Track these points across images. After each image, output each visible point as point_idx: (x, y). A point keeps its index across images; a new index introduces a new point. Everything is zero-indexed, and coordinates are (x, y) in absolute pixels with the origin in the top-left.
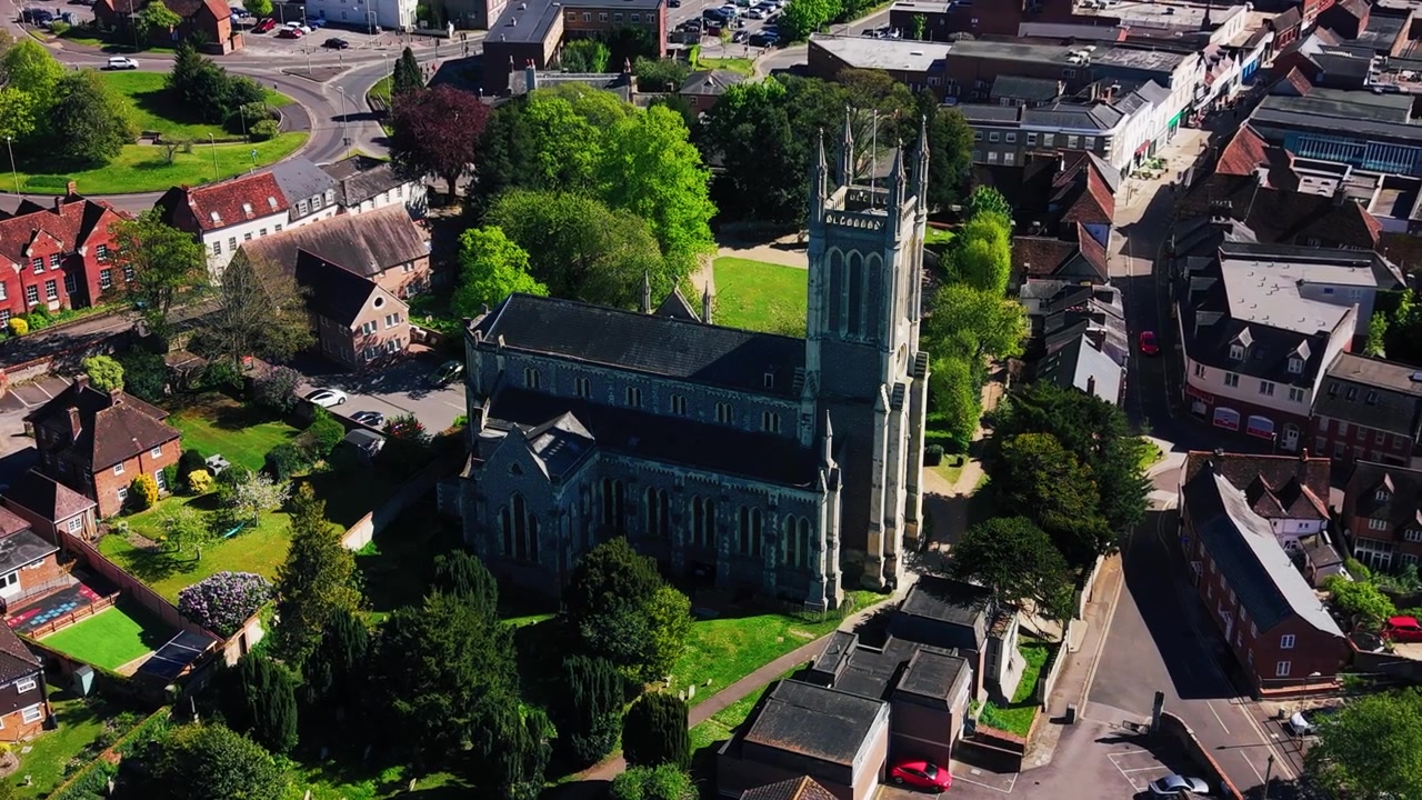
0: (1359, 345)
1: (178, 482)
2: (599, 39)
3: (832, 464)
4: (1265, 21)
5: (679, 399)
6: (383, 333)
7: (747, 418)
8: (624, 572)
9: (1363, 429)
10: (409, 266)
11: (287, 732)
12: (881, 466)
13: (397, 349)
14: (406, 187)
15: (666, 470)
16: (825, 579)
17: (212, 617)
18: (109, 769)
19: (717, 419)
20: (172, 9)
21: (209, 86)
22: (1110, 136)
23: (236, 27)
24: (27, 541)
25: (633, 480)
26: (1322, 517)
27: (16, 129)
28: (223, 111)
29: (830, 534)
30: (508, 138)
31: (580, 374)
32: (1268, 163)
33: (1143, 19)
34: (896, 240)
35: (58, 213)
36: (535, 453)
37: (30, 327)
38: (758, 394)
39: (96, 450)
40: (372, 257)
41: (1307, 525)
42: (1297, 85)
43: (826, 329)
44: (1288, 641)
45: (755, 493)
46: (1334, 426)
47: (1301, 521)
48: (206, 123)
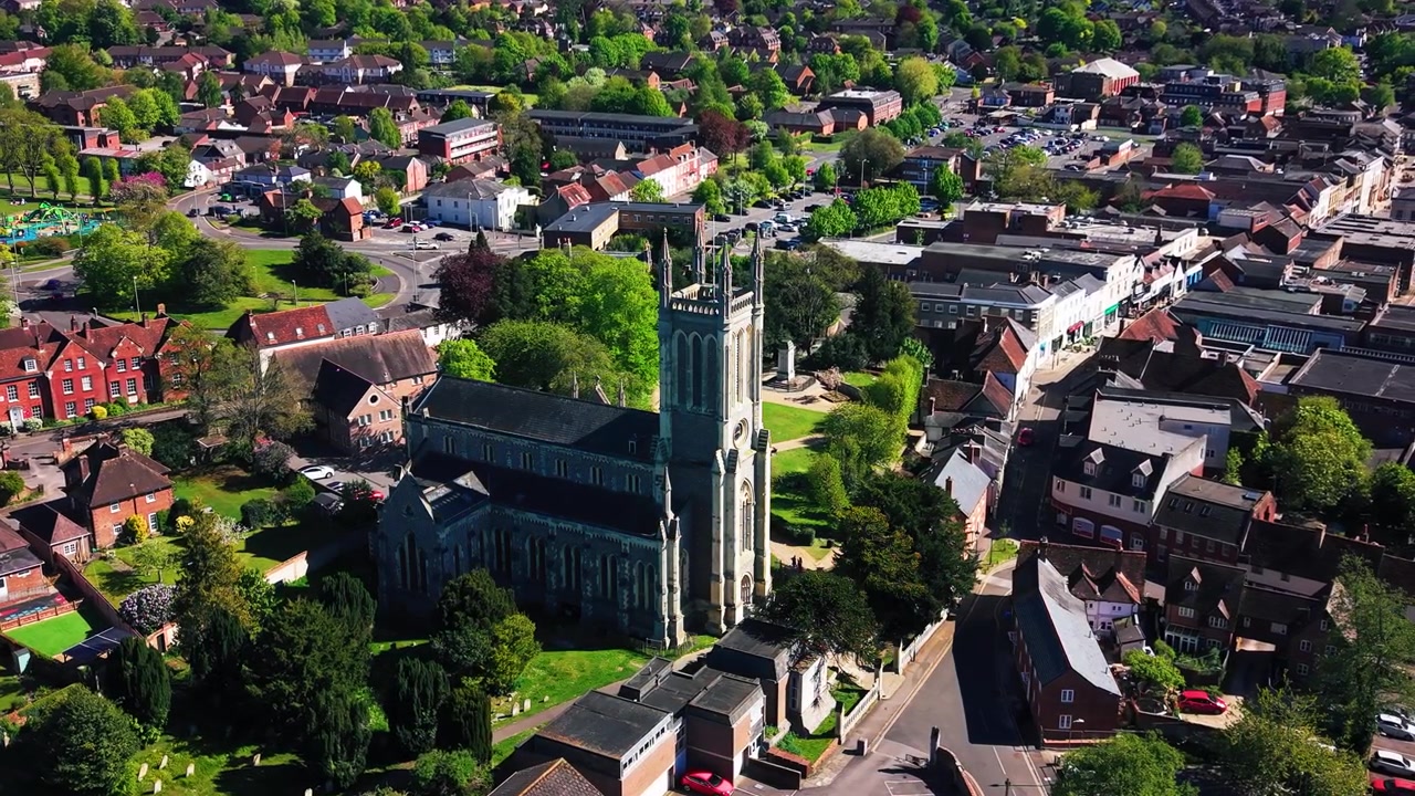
0: (1211, 472)
1: (167, 524)
2: (645, 235)
3: (671, 515)
4: (1214, 241)
5: (562, 463)
6: (377, 426)
7: (614, 480)
8: (476, 596)
9: (1196, 538)
10: (419, 379)
11: (156, 705)
12: (719, 523)
13: (390, 441)
14: (442, 327)
15: (542, 521)
16: (667, 620)
17: (140, 618)
18: (12, 728)
19: (591, 481)
20: (317, 206)
21: (325, 258)
22: (1036, 310)
23: (367, 222)
24: (22, 556)
25: (516, 529)
26: (1132, 601)
27: (154, 277)
28: (335, 278)
29: (670, 579)
30: (511, 281)
31: (485, 441)
32: (1176, 337)
33: (1107, 236)
34: (725, 322)
35: (144, 326)
36: (426, 500)
37: (109, 414)
38: (623, 459)
39: (97, 490)
40: (386, 369)
41: (1120, 608)
42: (1219, 283)
43: (676, 402)
44: (1067, 696)
45: (611, 541)
46: (1172, 535)
47: (1115, 604)
48: (321, 287)
